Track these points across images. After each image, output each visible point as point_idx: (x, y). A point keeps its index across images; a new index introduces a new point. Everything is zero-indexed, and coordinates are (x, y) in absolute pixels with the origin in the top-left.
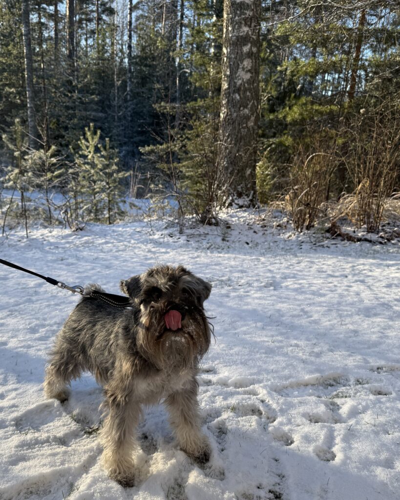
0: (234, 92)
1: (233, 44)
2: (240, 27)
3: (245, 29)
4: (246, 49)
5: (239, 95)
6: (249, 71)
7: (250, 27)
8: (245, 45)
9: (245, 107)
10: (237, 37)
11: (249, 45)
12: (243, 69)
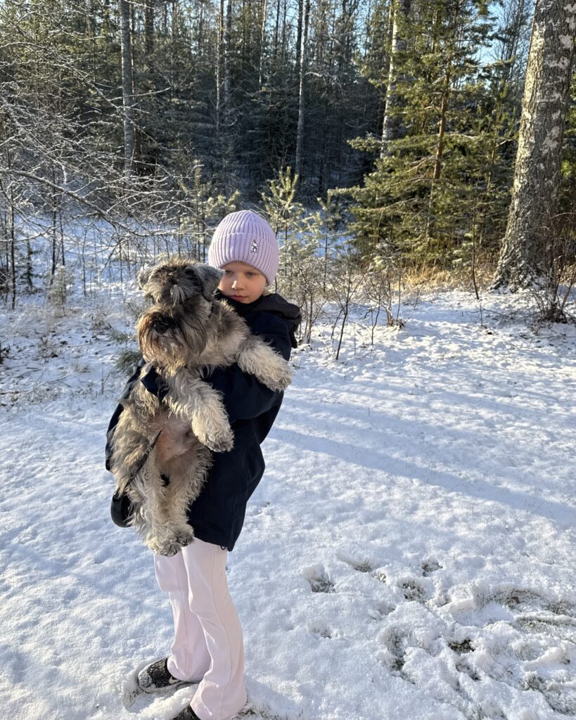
0: (539, 162)
1: (541, 111)
2: (551, 93)
3: (557, 95)
4: (555, 116)
5: (544, 165)
6: (557, 139)
7: (562, 93)
8: (556, 112)
9: (550, 178)
10: (547, 103)
11: (559, 112)
12: (551, 137)
